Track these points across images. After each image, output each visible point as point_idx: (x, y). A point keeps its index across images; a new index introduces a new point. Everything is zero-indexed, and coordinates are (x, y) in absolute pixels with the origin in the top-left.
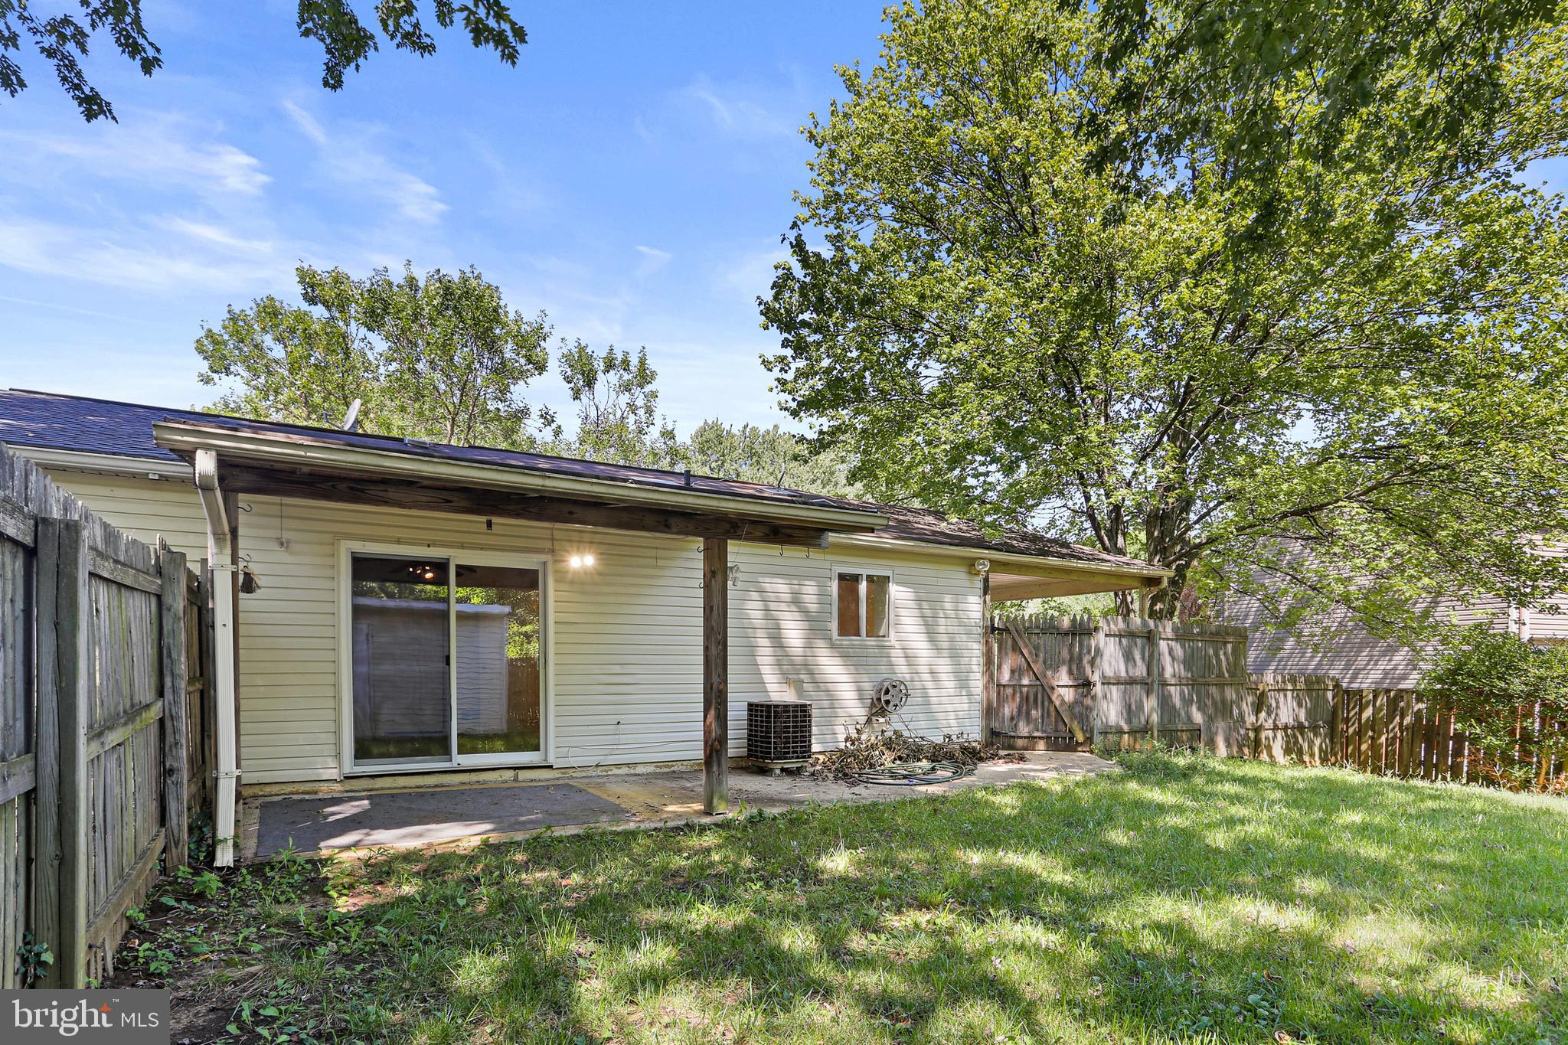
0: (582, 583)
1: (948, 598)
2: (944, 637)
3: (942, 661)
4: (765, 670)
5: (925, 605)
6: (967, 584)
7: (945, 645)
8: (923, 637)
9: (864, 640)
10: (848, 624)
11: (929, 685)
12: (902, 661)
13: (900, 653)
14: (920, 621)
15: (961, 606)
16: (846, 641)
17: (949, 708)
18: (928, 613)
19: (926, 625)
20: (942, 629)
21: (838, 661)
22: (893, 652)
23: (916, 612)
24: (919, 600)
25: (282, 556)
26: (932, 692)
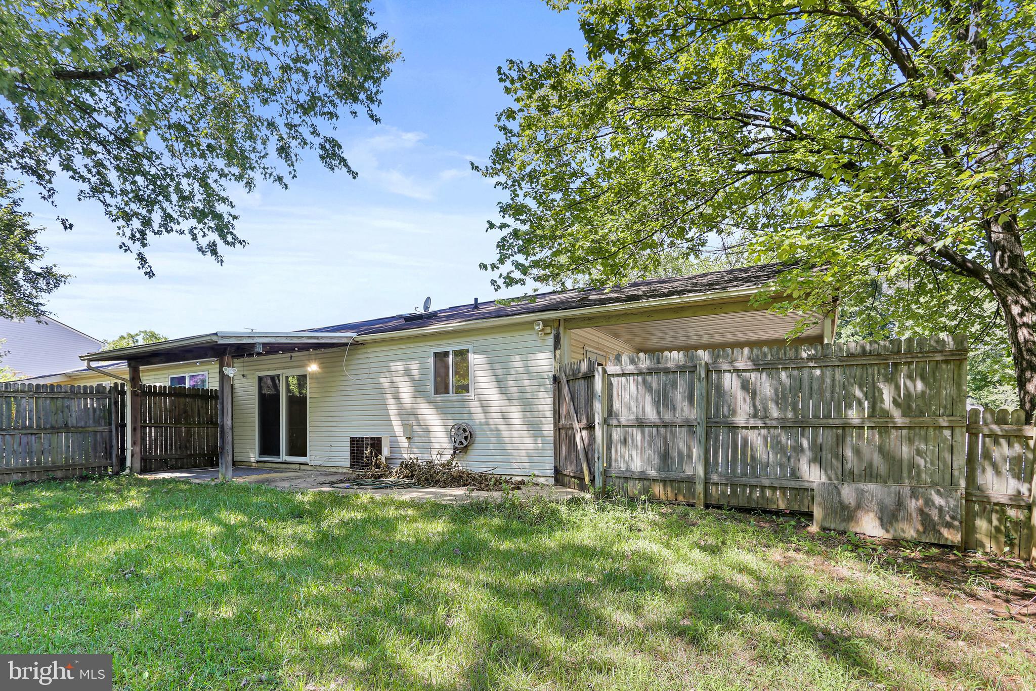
0: (317, 378)
1: (517, 358)
2: (515, 390)
3: (513, 409)
4: (392, 418)
5: (497, 366)
6: (538, 343)
7: (515, 396)
8: (495, 391)
9: (452, 396)
10: (441, 387)
11: (502, 428)
12: (479, 410)
13: (477, 404)
14: (493, 379)
15: (530, 363)
16: (439, 398)
17: (522, 447)
18: (500, 372)
19: (498, 381)
20: (511, 383)
21: (433, 411)
22: (472, 404)
23: (489, 373)
24: (491, 363)
25: (244, 380)
26: (505, 434)
